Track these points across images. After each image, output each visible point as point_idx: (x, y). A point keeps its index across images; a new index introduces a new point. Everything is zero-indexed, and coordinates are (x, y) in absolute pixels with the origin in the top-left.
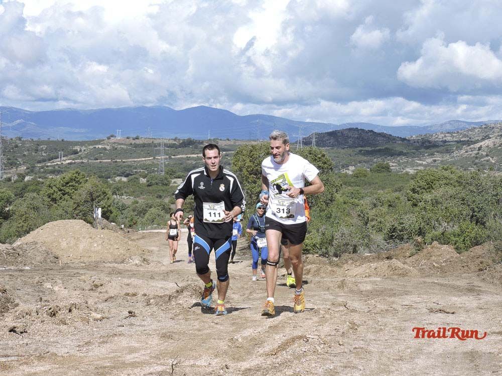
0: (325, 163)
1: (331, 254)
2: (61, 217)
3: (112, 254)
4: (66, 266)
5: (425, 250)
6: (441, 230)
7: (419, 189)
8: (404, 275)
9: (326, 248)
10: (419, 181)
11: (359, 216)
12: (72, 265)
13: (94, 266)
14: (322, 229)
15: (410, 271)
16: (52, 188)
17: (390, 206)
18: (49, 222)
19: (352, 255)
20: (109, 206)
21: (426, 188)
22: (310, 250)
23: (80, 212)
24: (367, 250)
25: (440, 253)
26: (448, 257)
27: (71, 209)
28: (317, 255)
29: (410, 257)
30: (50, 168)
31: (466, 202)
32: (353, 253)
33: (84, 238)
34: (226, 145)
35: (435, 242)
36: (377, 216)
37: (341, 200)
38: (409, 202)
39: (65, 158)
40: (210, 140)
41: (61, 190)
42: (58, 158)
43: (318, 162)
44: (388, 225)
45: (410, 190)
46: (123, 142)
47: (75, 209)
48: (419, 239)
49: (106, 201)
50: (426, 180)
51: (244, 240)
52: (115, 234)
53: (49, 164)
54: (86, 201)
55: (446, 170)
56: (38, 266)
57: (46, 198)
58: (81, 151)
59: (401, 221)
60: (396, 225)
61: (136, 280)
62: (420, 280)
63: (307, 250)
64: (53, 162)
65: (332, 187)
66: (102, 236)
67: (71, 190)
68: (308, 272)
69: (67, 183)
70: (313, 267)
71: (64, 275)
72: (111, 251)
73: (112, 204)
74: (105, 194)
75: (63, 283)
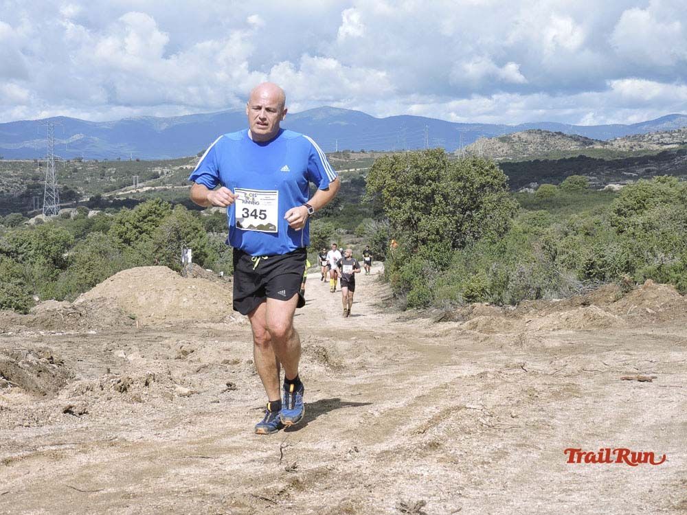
0: (495, 177)
1: (506, 301)
2: (138, 264)
3: (208, 310)
4: (145, 329)
5: (635, 292)
6: (656, 263)
7: (626, 210)
8: (606, 326)
9: (499, 294)
10: (626, 199)
11: (544, 248)
12: (153, 327)
13: (184, 328)
14: (493, 267)
15: (615, 321)
16: (124, 225)
17: (587, 234)
18: (120, 270)
19: (534, 302)
20: (203, 247)
21: (636, 208)
22: (477, 296)
23: (163, 256)
24: (555, 294)
25: (656, 296)
26: (667, 300)
27: (150, 252)
28: (487, 304)
29: (615, 301)
30: (122, 199)
33: (169, 290)
34: (360, 160)
35: (649, 281)
36: (568, 248)
37: (520, 228)
38: (613, 228)
39: (141, 185)
40: (338, 152)
41: (136, 227)
42: (132, 184)
43: (485, 176)
44: (584, 260)
45: (614, 211)
47: (156, 251)
48: (627, 277)
49: (198, 239)
50: (635, 198)
51: (387, 287)
52: (212, 284)
53: (120, 193)
54: (170, 241)
55: (663, 182)
56: (107, 329)
57: (116, 239)
58: (162, 173)
59: (601, 253)
60: (594, 259)
61: (239, 343)
62: (628, 332)
63: (473, 297)
64: (126, 190)
65: (506, 209)
66: (193, 287)
67: (151, 227)
68: (475, 326)
69: (145, 217)
70: (481, 320)
71: (142, 340)
72: (206, 307)
73: (207, 244)
74: (196, 231)
75: (140, 351)
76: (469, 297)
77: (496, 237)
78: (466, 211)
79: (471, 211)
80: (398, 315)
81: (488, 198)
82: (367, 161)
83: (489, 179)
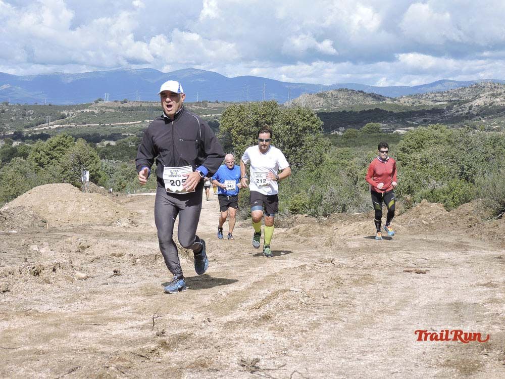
1: (320, 213)
2: (49, 181)
3: (100, 216)
4: (55, 230)
5: (414, 209)
6: (430, 188)
7: (408, 148)
9: (315, 208)
10: (409, 140)
11: (348, 175)
12: (60, 229)
13: (83, 229)
14: (311, 188)
15: (399, 229)
16: (39, 153)
18: (36, 186)
19: (341, 215)
20: (98, 170)
21: (416, 147)
22: (298, 210)
23: (68, 176)
24: (356, 209)
25: (429, 211)
26: (437, 215)
27: (58, 173)
28: (306, 215)
29: (399, 215)
30: (38, 133)
31: (455, 160)
32: (342, 212)
33: (72, 201)
34: (214, 108)
35: (424, 200)
37: (331, 160)
38: (399, 162)
39: (52, 123)
40: (199, 102)
41: (48, 154)
42: (46, 123)
43: (306, 121)
45: (400, 149)
46: (111, 106)
47: (63, 173)
48: (409, 197)
49: (94, 164)
50: (416, 140)
52: (104, 197)
53: (37, 129)
54: (73, 165)
55: (436, 129)
56: (25, 229)
57: (33, 163)
58: (68, 115)
61: (123, 241)
62: (409, 237)
63: (296, 210)
64: (41, 127)
65: (321, 146)
66: (90, 199)
67: (59, 154)
68: (297, 232)
69: (55, 147)
70: (302, 227)
71: (51, 238)
72: (99, 214)
73: (101, 167)
74: (93, 158)
75: (49, 246)
76: (293, 210)
77: (313, 167)
78: (292, 147)
79: (295, 147)
80: (241, 222)
81: (308, 138)
82: (220, 109)
83: (309, 124)
